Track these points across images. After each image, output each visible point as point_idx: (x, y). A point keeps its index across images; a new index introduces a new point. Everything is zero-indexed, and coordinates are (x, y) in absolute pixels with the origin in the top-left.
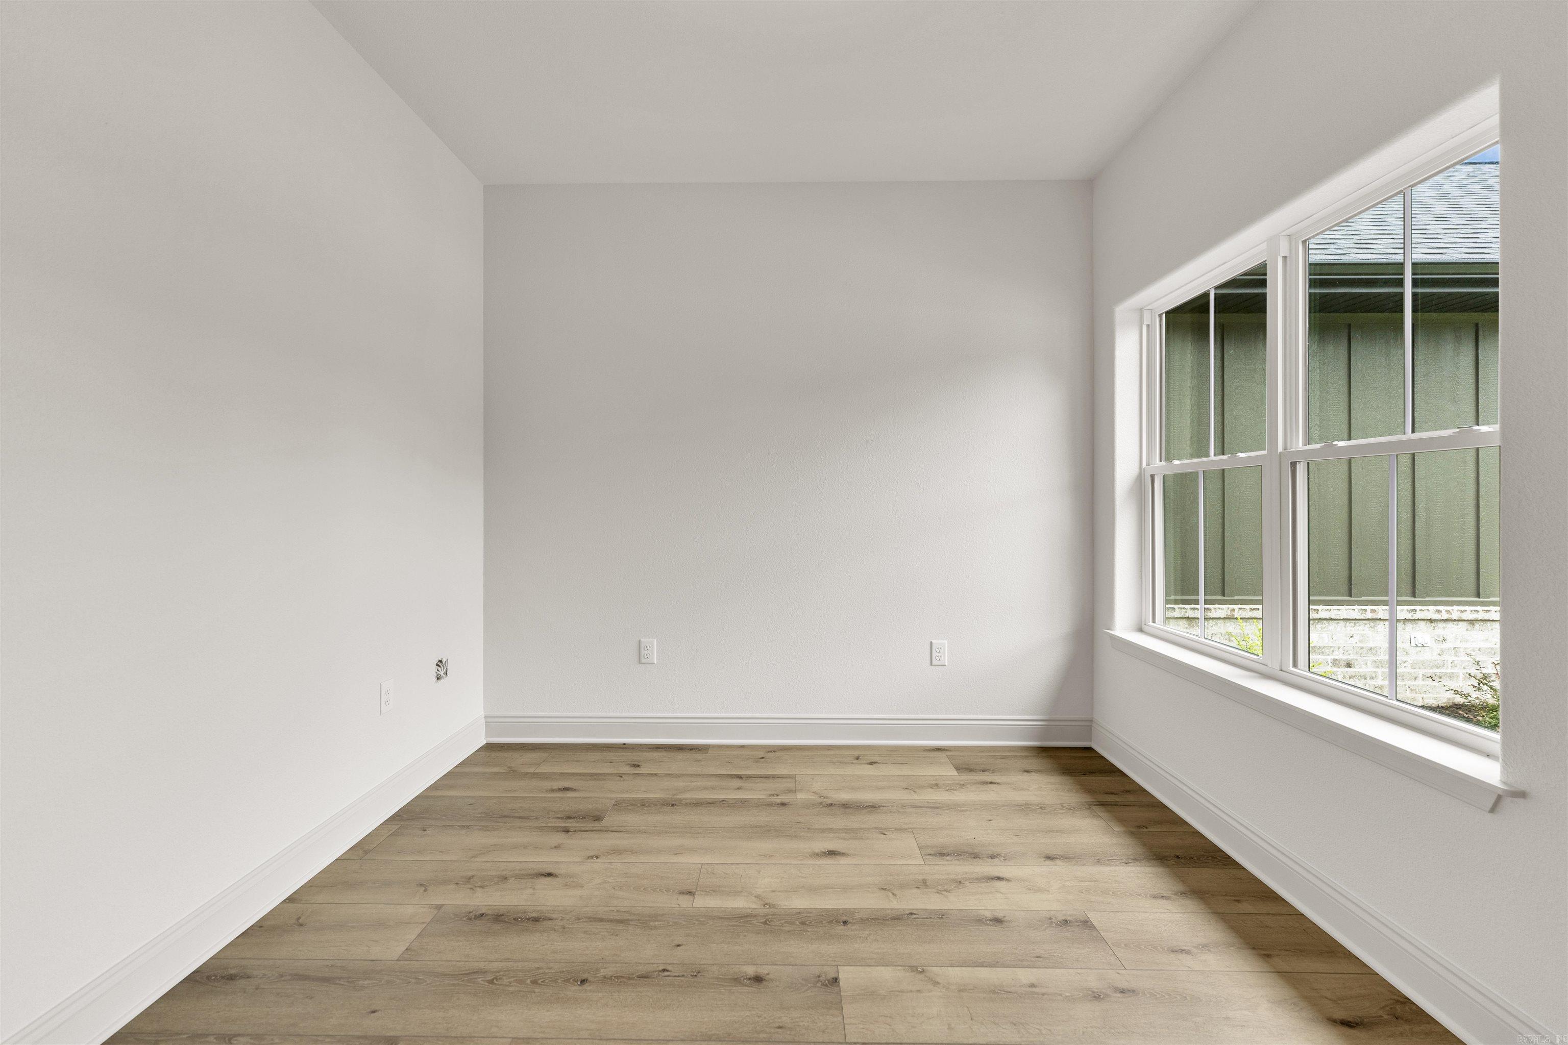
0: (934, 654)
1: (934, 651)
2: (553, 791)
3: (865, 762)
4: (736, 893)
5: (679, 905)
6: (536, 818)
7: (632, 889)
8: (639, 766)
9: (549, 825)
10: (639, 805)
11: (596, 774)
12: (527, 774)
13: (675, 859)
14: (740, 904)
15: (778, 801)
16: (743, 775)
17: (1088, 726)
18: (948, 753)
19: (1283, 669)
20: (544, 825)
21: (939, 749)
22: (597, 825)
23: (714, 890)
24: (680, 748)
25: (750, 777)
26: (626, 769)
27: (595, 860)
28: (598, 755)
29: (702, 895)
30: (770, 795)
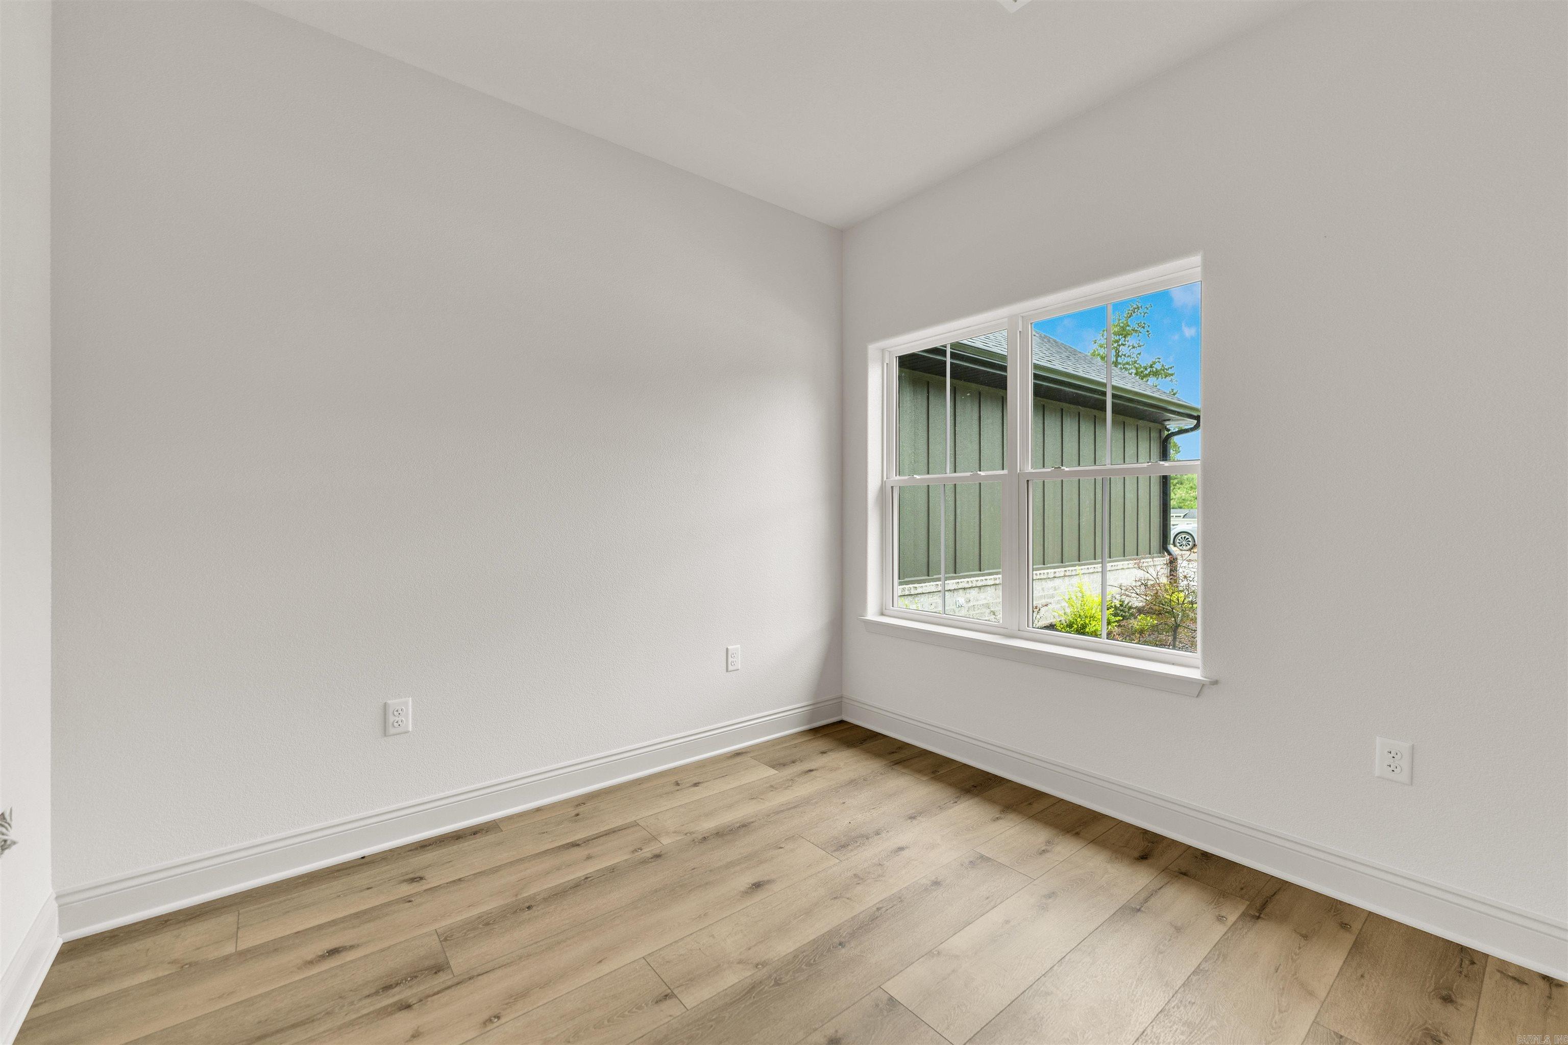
0: (730, 660)
1: (730, 657)
2: (311, 963)
3: (688, 785)
4: (716, 969)
5: (670, 1016)
6: (327, 1013)
7: (593, 1030)
8: (421, 878)
9: (365, 1012)
10: (481, 926)
11: (364, 912)
12: (227, 958)
13: (605, 968)
14: (732, 979)
15: (649, 855)
16: (578, 840)
17: (839, 702)
18: (752, 754)
19: (1021, 629)
20: (354, 1016)
21: (738, 754)
22: (443, 979)
23: (692, 980)
24: (457, 837)
25: (588, 841)
26: (406, 890)
27: (497, 1023)
28: (338, 885)
29: (683, 991)
30: (635, 851)
